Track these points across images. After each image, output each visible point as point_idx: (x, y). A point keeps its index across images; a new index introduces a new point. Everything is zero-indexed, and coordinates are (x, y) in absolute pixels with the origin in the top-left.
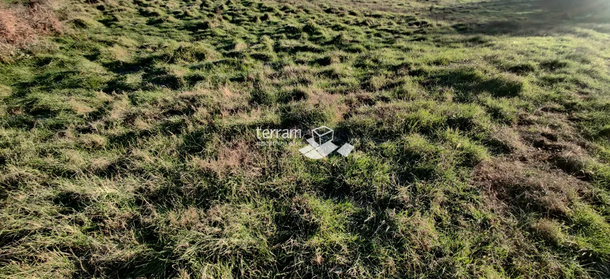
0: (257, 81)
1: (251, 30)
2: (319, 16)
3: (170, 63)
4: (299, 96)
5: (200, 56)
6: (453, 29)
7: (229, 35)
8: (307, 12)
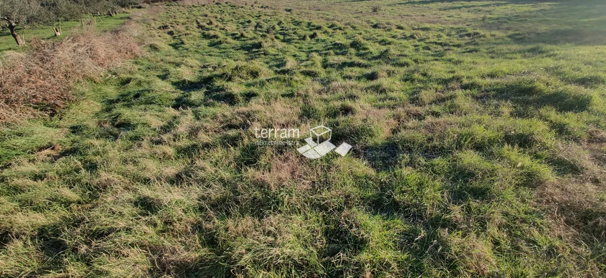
0: (306, 96)
1: (300, 48)
2: (366, 32)
3: (228, 81)
4: (347, 111)
5: (255, 74)
6: (509, 39)
7: (281, 53)
8: (354, 28)
